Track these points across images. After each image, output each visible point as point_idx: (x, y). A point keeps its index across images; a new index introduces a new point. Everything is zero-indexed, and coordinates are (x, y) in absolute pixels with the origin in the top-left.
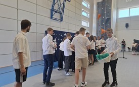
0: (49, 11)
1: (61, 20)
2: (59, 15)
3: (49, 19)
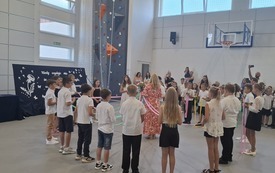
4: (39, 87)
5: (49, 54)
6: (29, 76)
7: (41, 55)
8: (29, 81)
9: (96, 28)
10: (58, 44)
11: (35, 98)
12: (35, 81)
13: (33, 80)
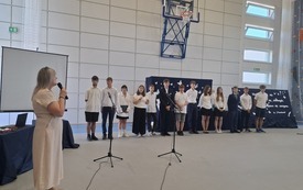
0: (158, 45)
1: (183, 57)
2: (177, 48)
3: (158, 58)
5: (252, 79)
7: (244, 81)
9: (294, 51)
10: (257, 70)
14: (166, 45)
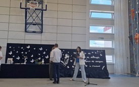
3: (24, 33)
4: (71, 61)
6: (66, 55)
8: (66, 58)
9: (130, 25)
11: (68, 67)
12: (69, 58)
13: (68, 57)
14: (28, 26)
